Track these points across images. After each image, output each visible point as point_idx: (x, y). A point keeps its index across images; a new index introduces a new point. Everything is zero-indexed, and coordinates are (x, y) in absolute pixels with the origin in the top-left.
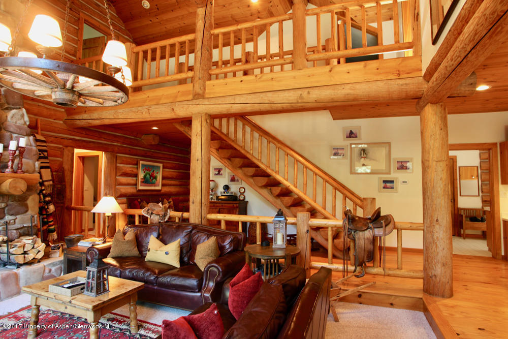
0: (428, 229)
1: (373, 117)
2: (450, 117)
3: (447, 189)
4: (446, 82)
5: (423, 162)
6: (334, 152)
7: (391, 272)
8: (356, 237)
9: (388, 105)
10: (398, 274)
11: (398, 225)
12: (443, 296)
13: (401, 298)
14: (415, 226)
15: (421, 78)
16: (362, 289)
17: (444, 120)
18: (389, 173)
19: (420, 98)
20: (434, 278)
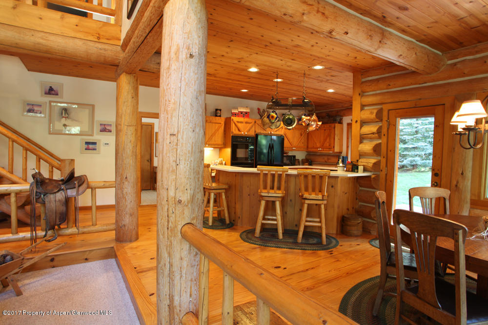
0: (119, 186)
1: (77, 76)
2: (142, 88)
3: (135, 151)
4: (135, 56)
5: (116, 125)
6: (28, 108)
7: (85, 230)
8: (47, 200)
9: (91, 67)
10: (93, 230)
11: (92, 185)
12: (131, 241)
13: (95, 251)
14: (107, 184)
15: (119, 47)
16: (51, 252)
17: (136, 90)
18: (92, 135)
19: (118, 66)
20: (123, 228)
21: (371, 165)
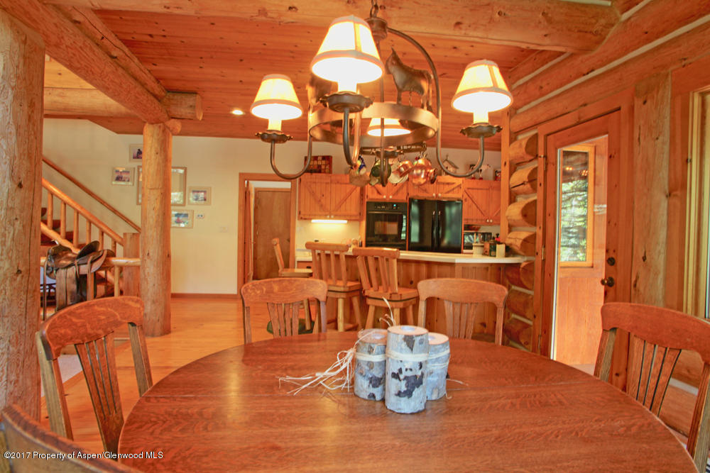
0: (142, 264)
6: (116, 175)
14: (131, 262)
17: (163, 144)
18: (183, 205)
21: (519, 243)
